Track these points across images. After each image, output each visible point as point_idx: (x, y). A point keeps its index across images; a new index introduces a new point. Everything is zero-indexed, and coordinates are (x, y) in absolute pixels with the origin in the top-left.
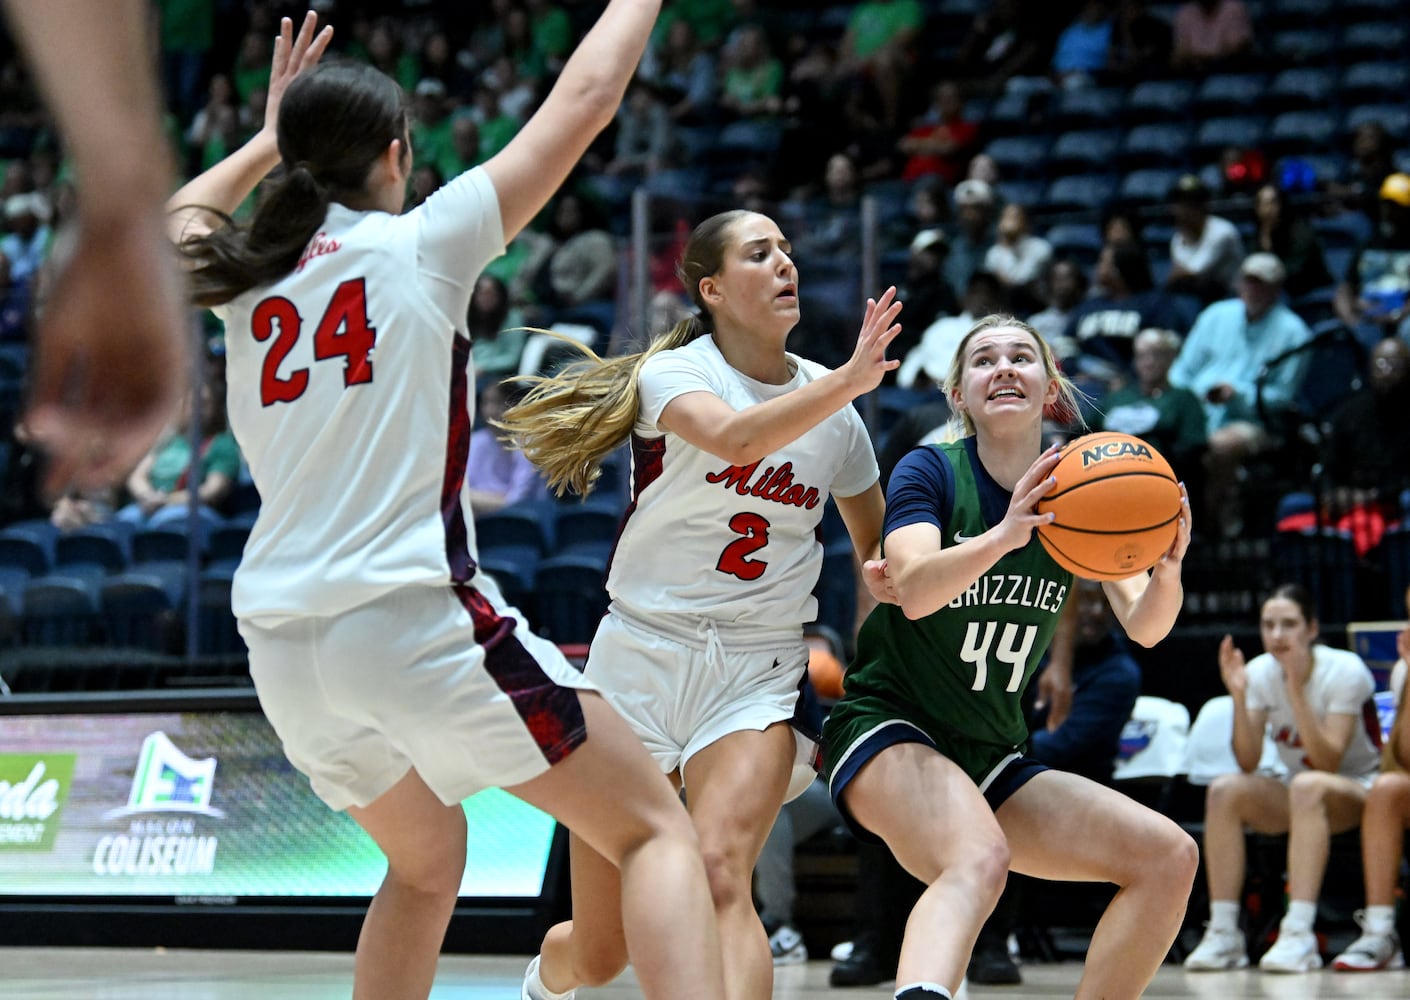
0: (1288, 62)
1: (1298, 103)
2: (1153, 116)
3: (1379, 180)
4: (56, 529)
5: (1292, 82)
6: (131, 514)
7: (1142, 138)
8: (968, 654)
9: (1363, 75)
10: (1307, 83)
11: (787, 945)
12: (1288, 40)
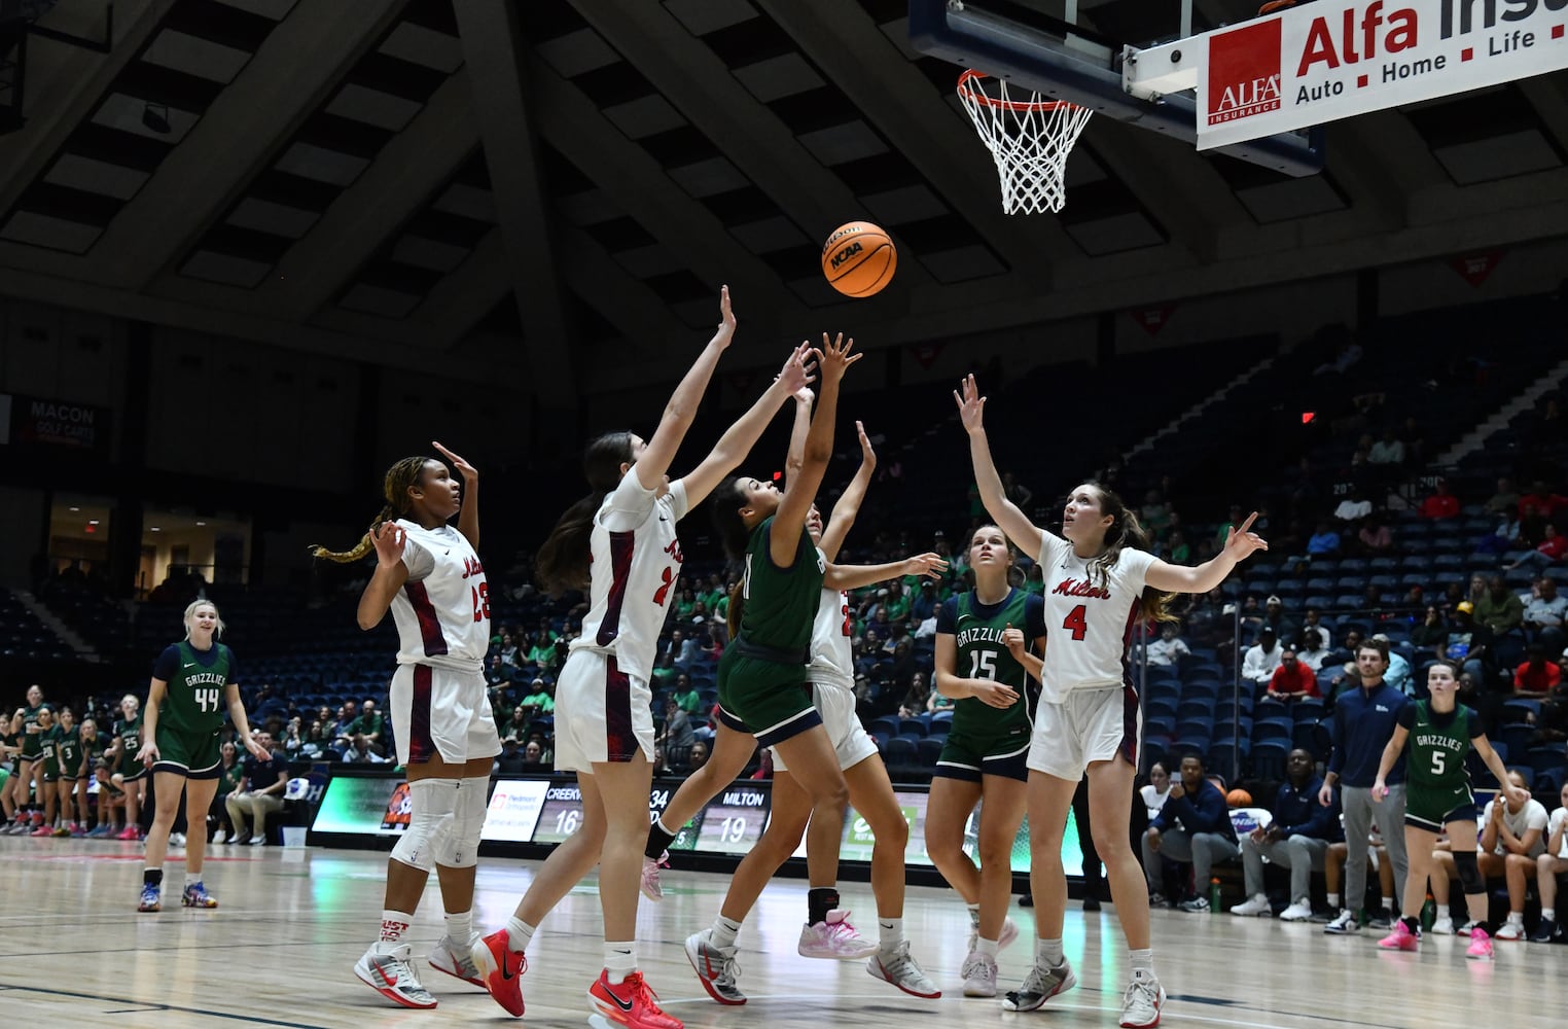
0: (1408, 553)
1: (1413, 570)
2: (1349, 573)
3: (1457, 604)
4: (900, 718)
5: (1410, 561)
6: (926, 714)
7: (1345, 582)
8: (198, 699)
9: (1442, 559)
10: (1419, 562)
11: (1202, 905)
12: (1408, 544)
